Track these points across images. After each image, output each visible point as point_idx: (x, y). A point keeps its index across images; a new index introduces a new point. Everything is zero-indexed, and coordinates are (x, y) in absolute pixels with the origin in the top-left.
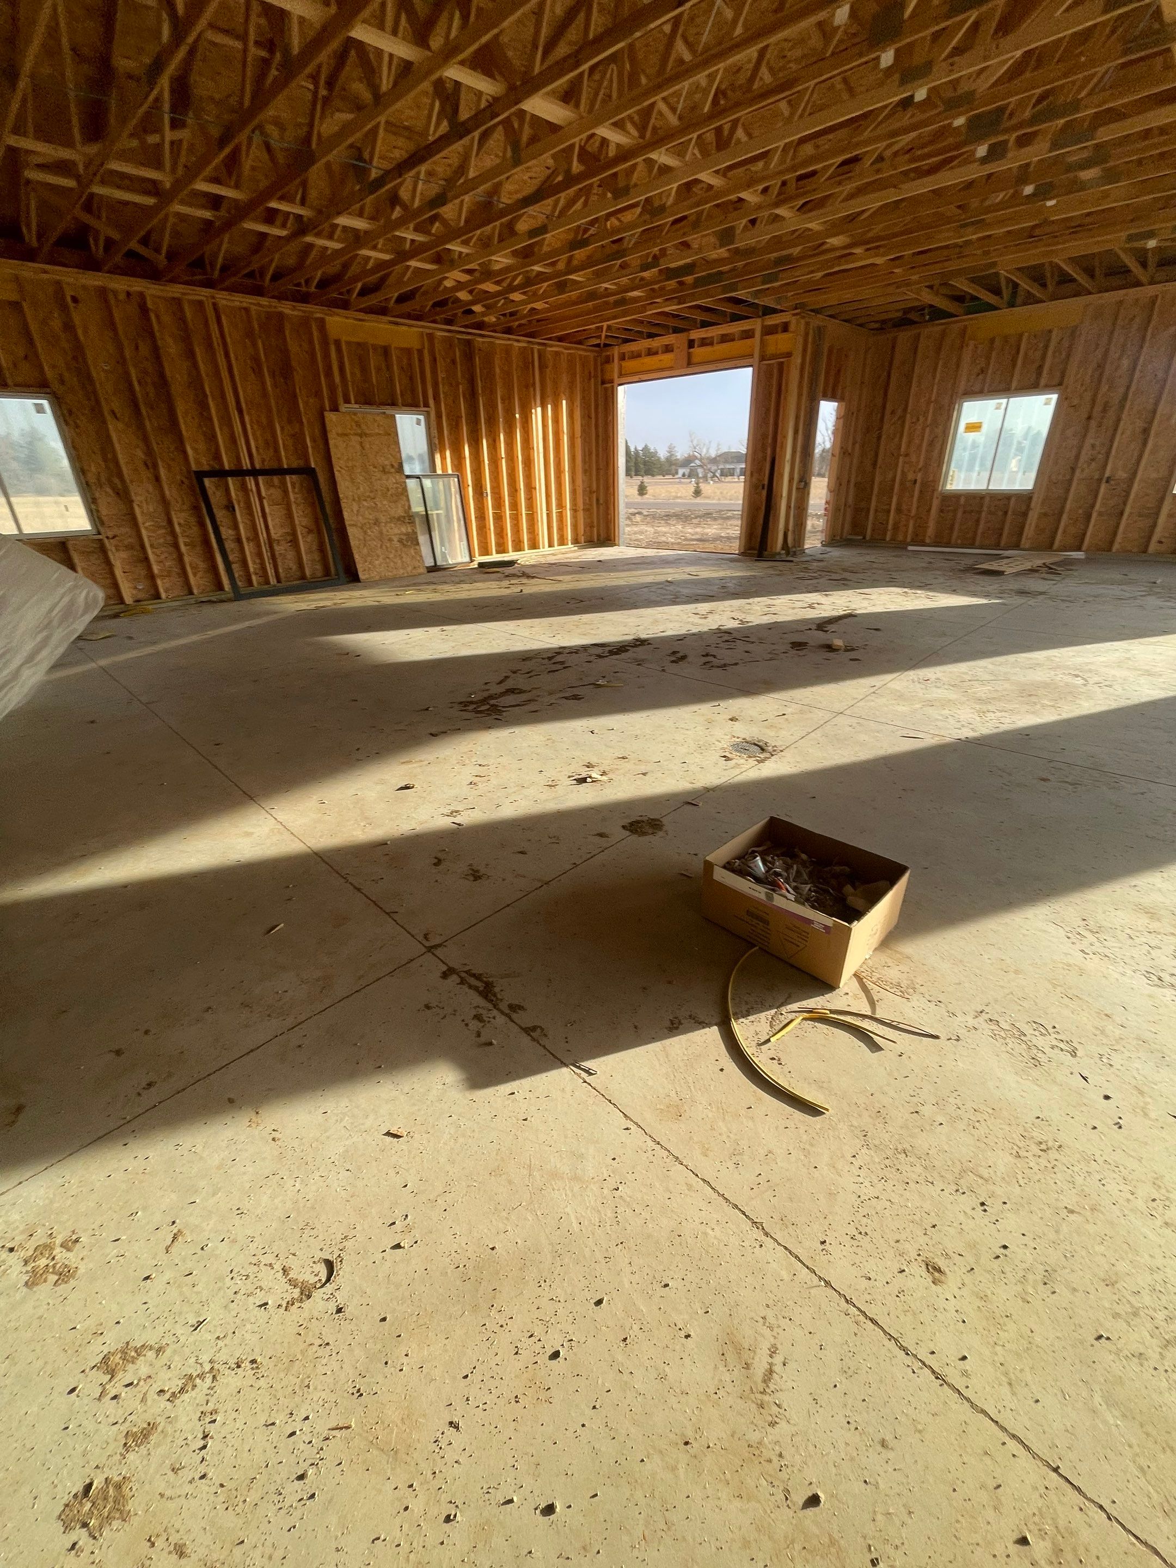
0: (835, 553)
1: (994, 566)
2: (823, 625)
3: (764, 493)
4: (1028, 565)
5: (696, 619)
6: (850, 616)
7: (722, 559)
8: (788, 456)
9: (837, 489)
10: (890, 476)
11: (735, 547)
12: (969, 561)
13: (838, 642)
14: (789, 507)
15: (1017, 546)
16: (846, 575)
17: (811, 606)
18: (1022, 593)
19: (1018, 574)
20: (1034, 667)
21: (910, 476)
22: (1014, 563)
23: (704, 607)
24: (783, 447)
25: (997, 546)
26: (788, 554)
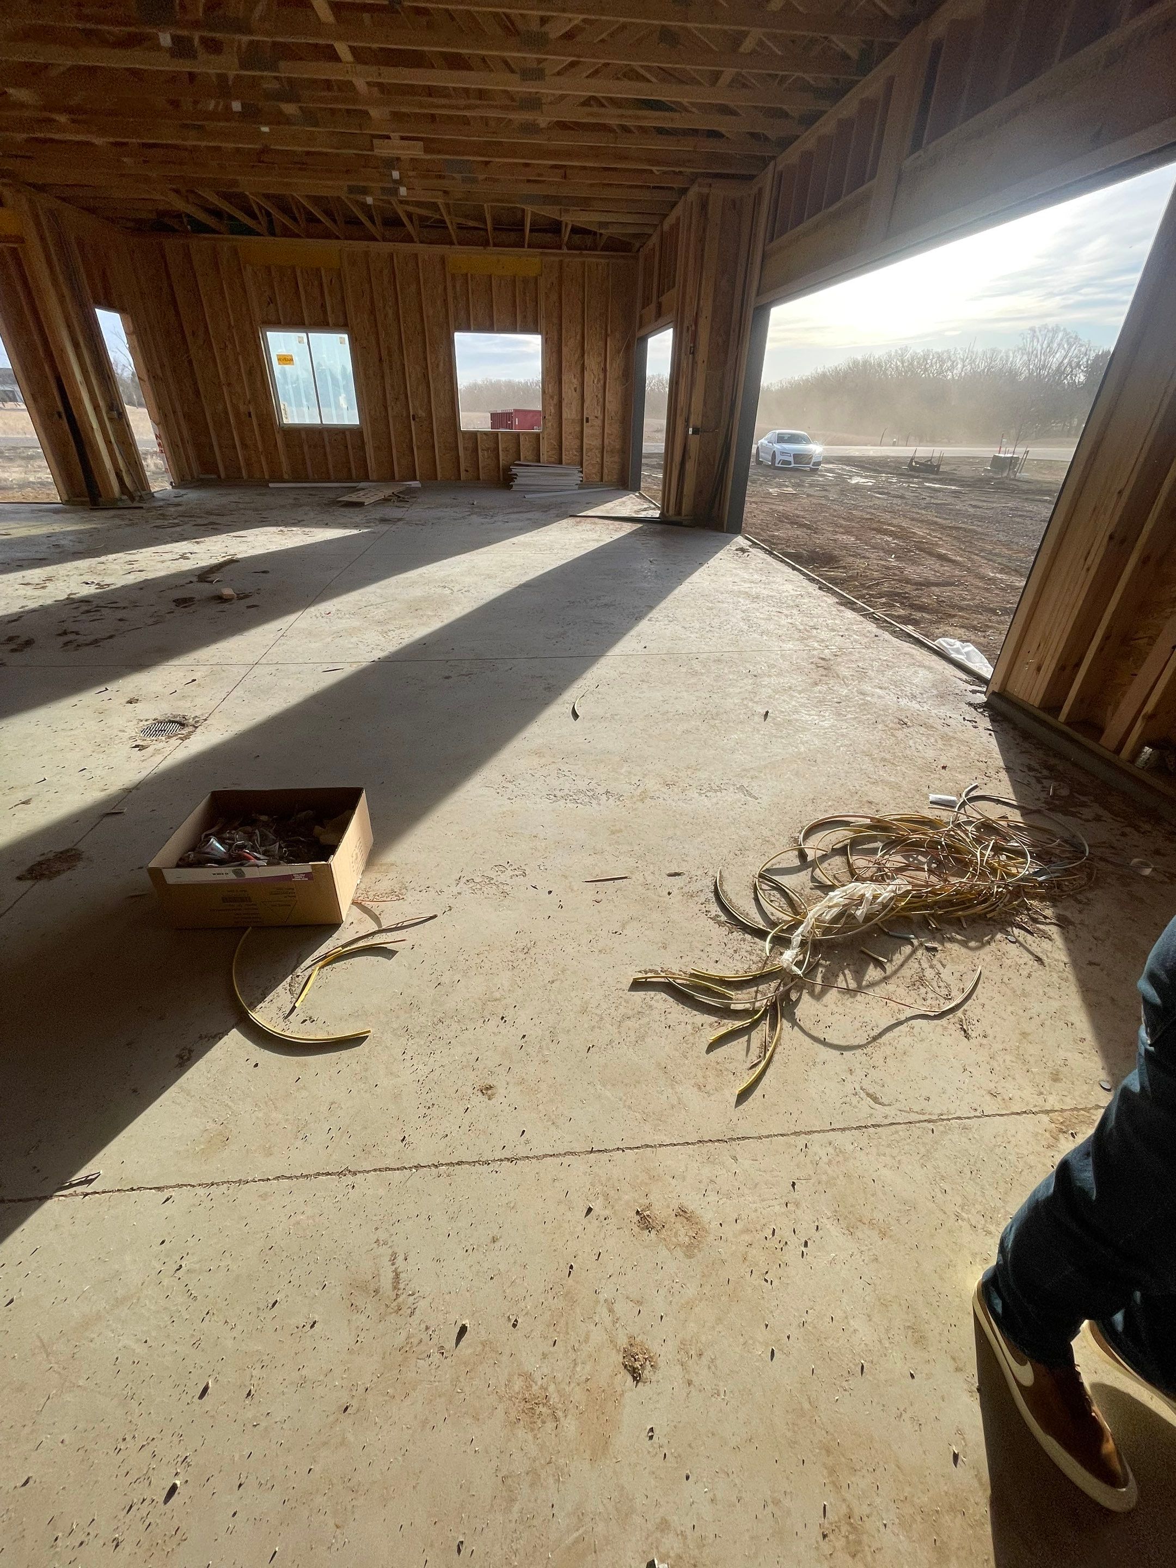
0: (192, 496)
1: (353, 498)
2: (205, 575)
3: (65, 420)
4: (381, 496)
5: (29, 591)
6: (232, 561)
7: (38, 510)
8: (79, 377)
9: (163, 419)
10: (220, 407)
11: (54, 495)
12: (331, 495)
13: (227, 591)
14: (108, 442)
15: (366, 478)
16: (213, 518)
17: (183, 557)
18: (384, 520)
19: (376, 504)
20: (413, 584)
21: (242, 408)
22: (370, 494)
23: (36, 574)
24: (66, 363)
25: (350, 479)
26: (132, 499)
